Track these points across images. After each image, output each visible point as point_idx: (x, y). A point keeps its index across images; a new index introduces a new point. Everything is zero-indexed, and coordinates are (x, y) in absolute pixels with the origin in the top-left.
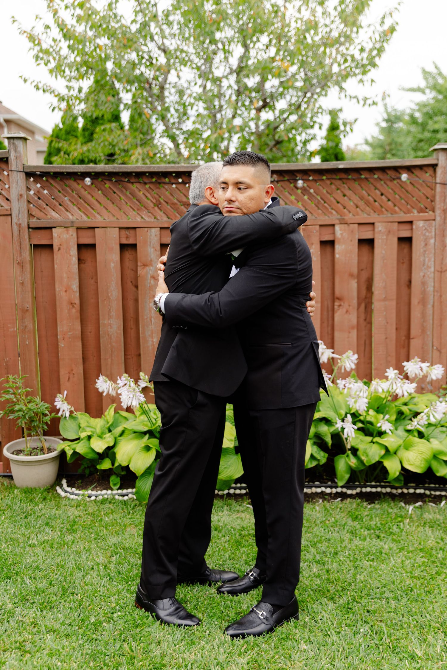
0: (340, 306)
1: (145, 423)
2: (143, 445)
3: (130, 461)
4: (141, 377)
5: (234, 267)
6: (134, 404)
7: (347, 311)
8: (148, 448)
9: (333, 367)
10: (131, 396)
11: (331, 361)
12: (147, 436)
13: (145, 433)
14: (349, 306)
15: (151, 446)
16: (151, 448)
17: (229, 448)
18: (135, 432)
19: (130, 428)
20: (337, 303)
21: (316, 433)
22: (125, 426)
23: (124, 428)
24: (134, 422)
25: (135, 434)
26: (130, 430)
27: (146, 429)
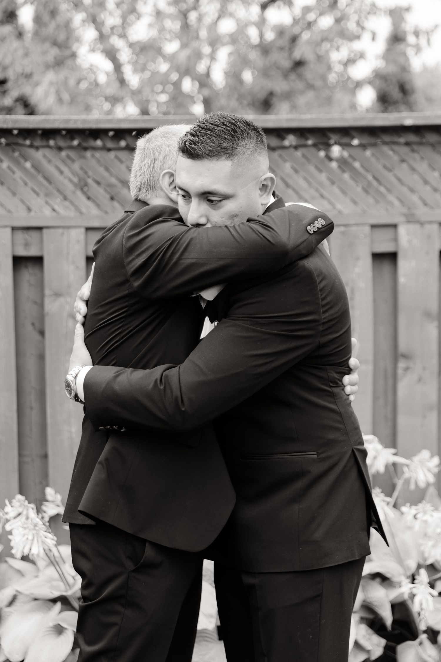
0: (407, 369)
1: (55, 583)
2: (51, 624)
3: (26, 653)
4: (49, 497)
5: (207, 320)
6: (35, 551)
7: (420, 380)
8: (59, 630)
9: (396, 480)
10: (30, 537)
11: (392, 469)
12: (59, 605)
13: (54, 601)
14: (424, 369)
15: (64, 625)
16: (65, 629)
17: (206, 629)
18: (36, 599)
19: (27, 592)
20: (402, 365)
21: (364, 601)
22: (19, 589)
23: (17, 591)
24: (35, 581)
25: (36, 602)
26: (27, 596)
27: (56, 594)
